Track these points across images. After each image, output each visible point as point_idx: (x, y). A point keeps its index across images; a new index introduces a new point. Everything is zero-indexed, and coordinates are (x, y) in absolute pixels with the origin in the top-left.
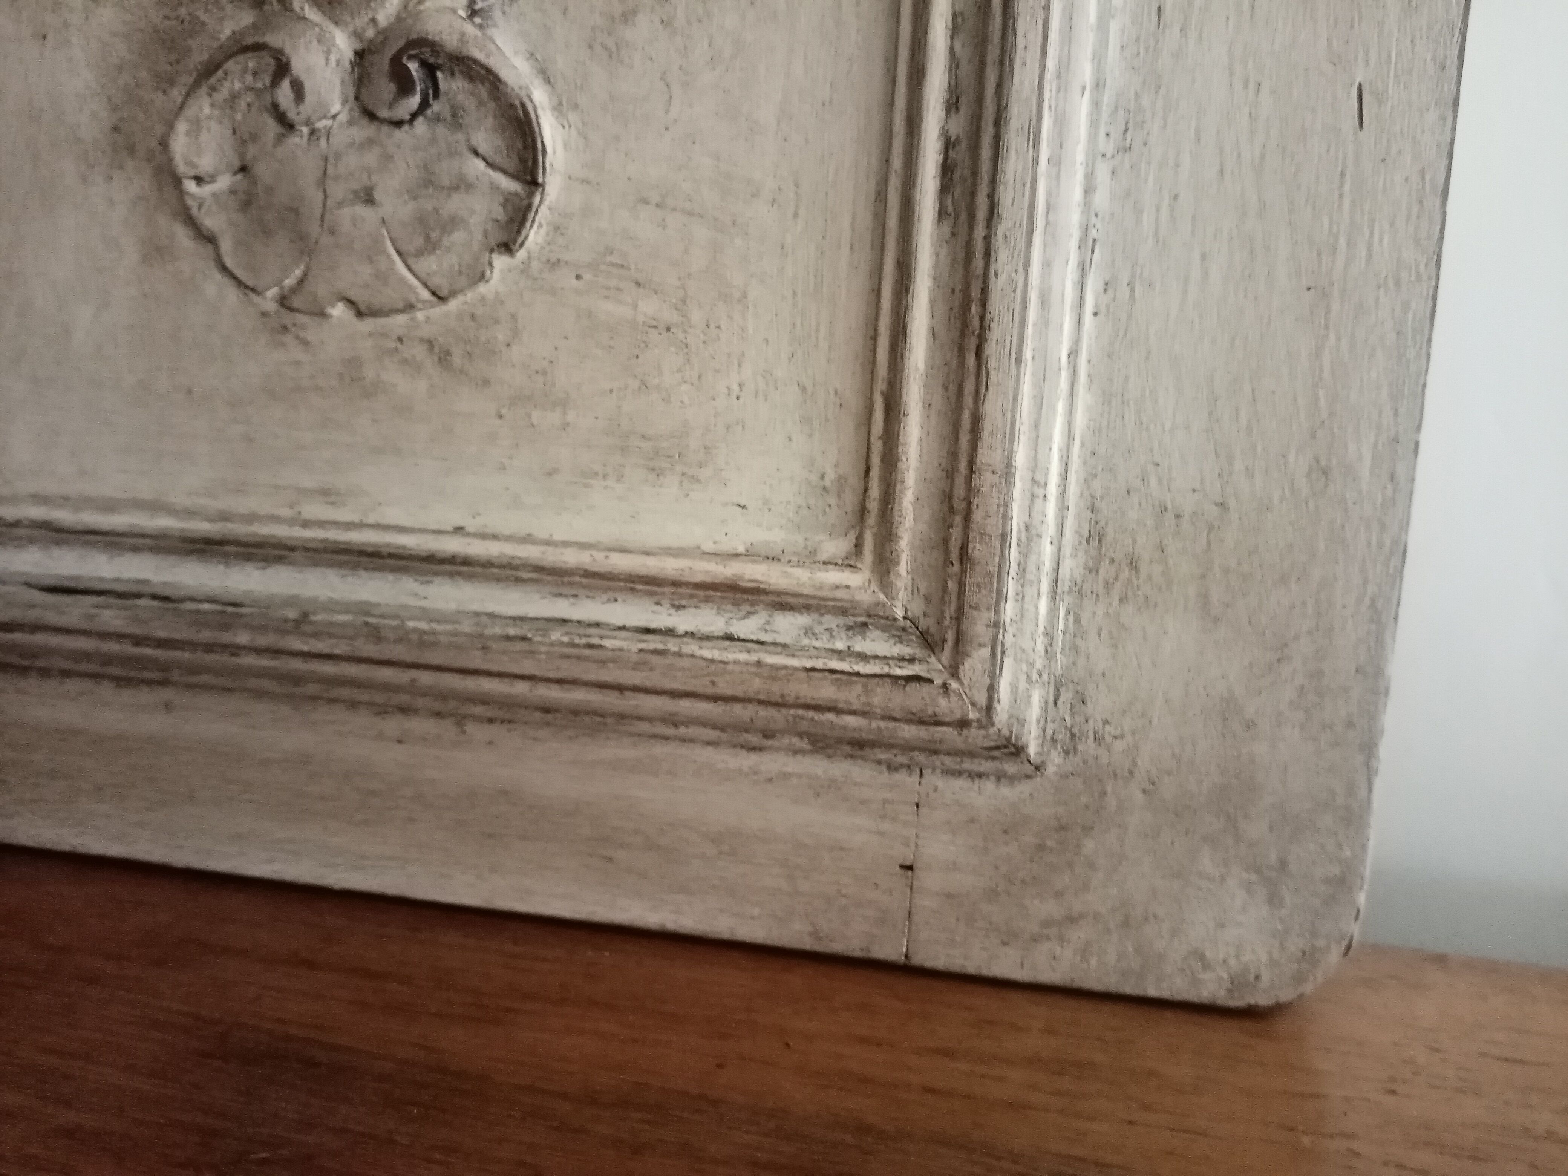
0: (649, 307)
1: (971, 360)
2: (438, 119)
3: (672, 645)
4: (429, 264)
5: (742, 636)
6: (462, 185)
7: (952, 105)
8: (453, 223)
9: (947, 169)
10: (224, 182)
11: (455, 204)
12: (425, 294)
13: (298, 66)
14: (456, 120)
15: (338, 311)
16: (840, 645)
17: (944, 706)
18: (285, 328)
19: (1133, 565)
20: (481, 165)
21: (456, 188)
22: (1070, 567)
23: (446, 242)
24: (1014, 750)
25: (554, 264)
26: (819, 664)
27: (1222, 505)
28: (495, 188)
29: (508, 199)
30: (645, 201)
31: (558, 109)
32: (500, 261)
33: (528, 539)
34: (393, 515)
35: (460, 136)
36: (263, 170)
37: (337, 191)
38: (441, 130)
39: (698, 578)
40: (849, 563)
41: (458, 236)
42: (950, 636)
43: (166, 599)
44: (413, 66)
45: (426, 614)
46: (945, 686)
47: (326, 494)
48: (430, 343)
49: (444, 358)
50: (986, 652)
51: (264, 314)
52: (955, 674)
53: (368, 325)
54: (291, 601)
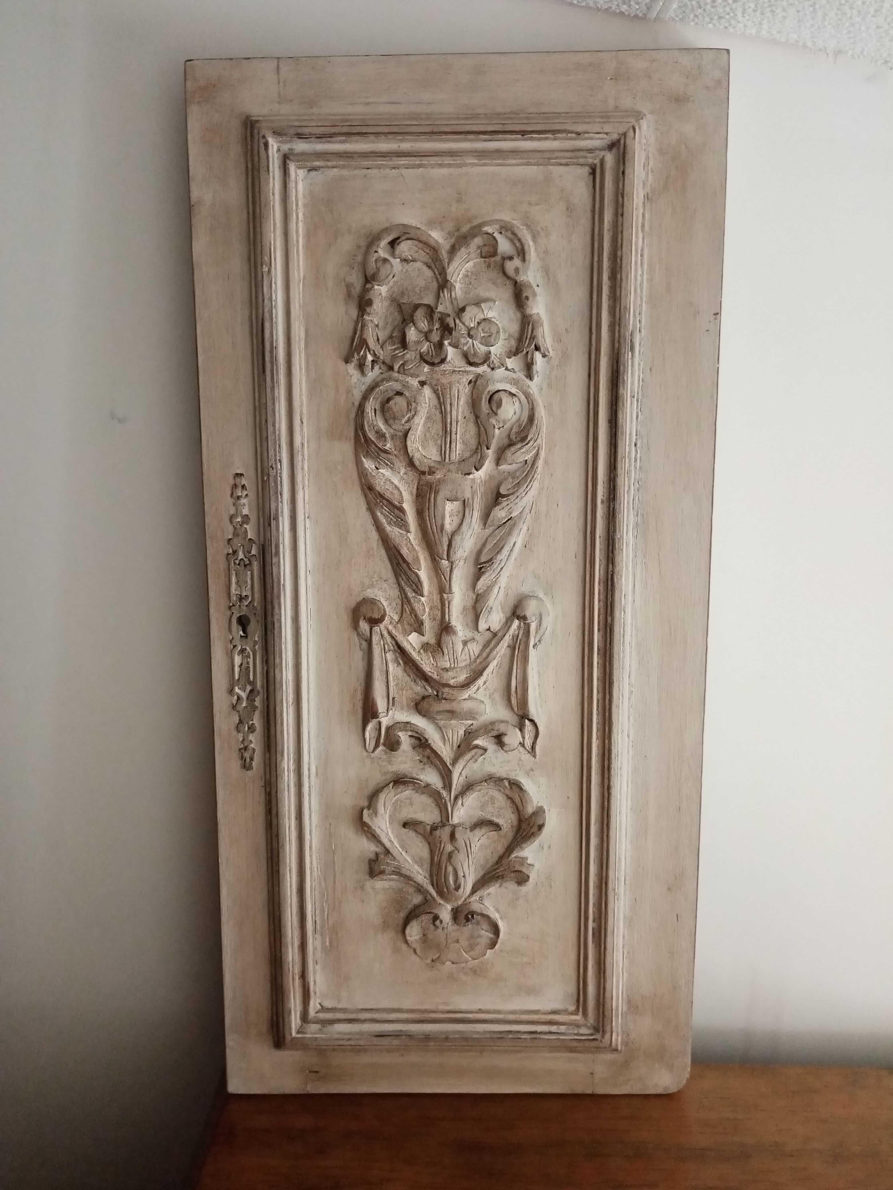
0: (525, 959)
1: (602, 974)
2: (473, 923)
3: (538, 1036)
4: (472, 953)
5: (553, 1031)
6: (479, 936)
7: (594, 921)
8: (478, 944)
9: (593, 934)
10: (417, 937)
11: (478, 940)
12: (470, 959)
13: (441, 917)
14: (478, 923)
15: (448, 963)
16: (576, 1032)
17: (601, 1045)
18: (433, 967)
19: (637, 1007)
20: (484, 931)
21: (478, 937)
22: (625, 1009)
23: (476, 948)
24: (616, 1050)
25: (501, 951)
26: (572, 1038)
27: (655, 995)
28: (487, 936)
29: (491, 938)
30: (523, 937)
31: (501, 918)
32: (489, 951)
33: (498, 1012)
34: (464, 1007)
35: (479, 926)
36: (430, 936)
37: (449, 941)
38: (475, 926)
39: (543, 1020)
40: (576, 1012)
41: (479, 946)
42: (601, 1029)
43: (409, 1036)
44: (470, 916)
45: (477, 1033)
46: (601, 1041)
47: (445, 1004)
48: (471, 969)
49: (475, 972)
50: (609, 1033)
51: (427, 964)
52: (603, 1037)
53: (454, 966)
54: (442, 1033)
